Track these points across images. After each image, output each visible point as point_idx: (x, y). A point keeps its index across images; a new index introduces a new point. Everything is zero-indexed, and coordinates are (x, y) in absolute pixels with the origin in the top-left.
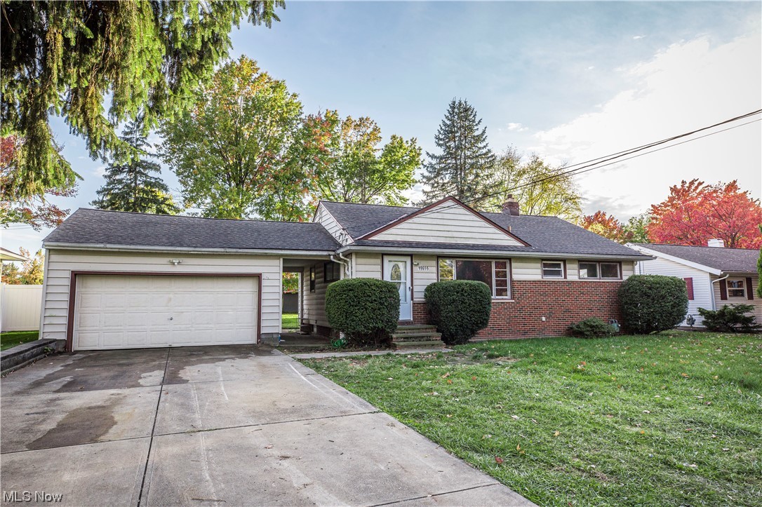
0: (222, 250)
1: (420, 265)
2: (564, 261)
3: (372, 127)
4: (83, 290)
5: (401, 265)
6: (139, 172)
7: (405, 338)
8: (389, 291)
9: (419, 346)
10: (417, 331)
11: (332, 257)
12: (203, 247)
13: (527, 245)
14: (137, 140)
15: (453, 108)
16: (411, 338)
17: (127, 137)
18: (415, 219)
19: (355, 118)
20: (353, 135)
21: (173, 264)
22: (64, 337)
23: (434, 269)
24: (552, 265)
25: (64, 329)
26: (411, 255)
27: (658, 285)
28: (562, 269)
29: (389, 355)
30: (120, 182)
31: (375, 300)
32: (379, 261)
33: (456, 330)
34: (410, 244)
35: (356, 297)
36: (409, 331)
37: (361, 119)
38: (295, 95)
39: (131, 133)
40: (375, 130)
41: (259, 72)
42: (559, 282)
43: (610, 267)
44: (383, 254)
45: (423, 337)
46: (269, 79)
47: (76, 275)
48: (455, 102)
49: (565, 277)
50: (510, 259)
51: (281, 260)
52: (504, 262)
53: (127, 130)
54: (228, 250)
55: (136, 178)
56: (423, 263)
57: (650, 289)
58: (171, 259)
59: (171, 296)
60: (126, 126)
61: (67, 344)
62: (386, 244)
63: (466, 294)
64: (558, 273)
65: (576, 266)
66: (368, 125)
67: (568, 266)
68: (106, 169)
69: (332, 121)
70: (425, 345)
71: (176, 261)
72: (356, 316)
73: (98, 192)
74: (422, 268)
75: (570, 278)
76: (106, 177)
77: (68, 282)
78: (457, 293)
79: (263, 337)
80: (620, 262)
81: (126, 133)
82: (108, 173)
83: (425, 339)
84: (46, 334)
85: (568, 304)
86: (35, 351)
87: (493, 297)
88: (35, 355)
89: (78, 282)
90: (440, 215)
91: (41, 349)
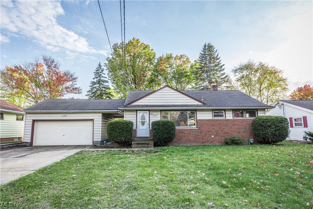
0: (78, 111)
1: (153, 114)
2: (225, 110)
3: (186, 58)
4: (37, 126)
5: (145, 114)
6: (101, 84)
7: (137, 144)
8: (127, 125)
10: (145, 141)
11: (119, 112)
12: (73, 110)
13: (204, 104)
14: (100, 72)
15: (205, 47)
16: (140, 144)
17: (97, 72)
18: (151, 96)
19: (179, 55)
20: (179, 62)
21: (63, 116)
22: (30, 141)
23: (160, 116)
24: (218, 112)
25: (30, 138)
26: (149, 110)
27: (267, 121)
28: (224, 114)
29: (120, 150)
30: (95, 88)
31: (120, 129)
32: (135, 113)
33: (157, 141)
34: (147, 106)
35: (113, 127)
36: (141, 141)
37: (181, 56)
38: (152, 50)
39: (98, 70)
40: (187, 59)
41: (140, 43)
43: (252, 112)
44: (137, 111)
45: (145, 143)
46: (145, 45)
47: (34, 121)
48: (205, 44)
49: (225, 118)
50: (196, 110)
51: (101, 114)
52: (194, 111)
53: (97, 70)
54: (80, 111)
55: (100, 86)
56: (154, 113)
57: (263, 122)
58: (62, 115)
59: (64, 127)
60: (96, 68)
61: (31, 144)
62: (136, 106)
63: (160, 126)
64: (222, 116)
65: (231, 112)
66: (184, 57)
67: (226, 112)
68: (91, 84)
69: (169, 58)
70: (144, 147)
71: (64, 115)
72: (113, 135)
73: (88, 92)
75: (227, 118)
76: (90, 86)
77: (31, 123)
78: (157, 125)
79: (94, 142)
80: (257, 110)
81: (97, 71)
82: (91, 85)
84: (25, 140)
85: (226, 130)
86: (11, 145)
87: (188, 127)
88: (11, 147)
89: (35, 123)
90: (162, 94)
91: (15, 145)
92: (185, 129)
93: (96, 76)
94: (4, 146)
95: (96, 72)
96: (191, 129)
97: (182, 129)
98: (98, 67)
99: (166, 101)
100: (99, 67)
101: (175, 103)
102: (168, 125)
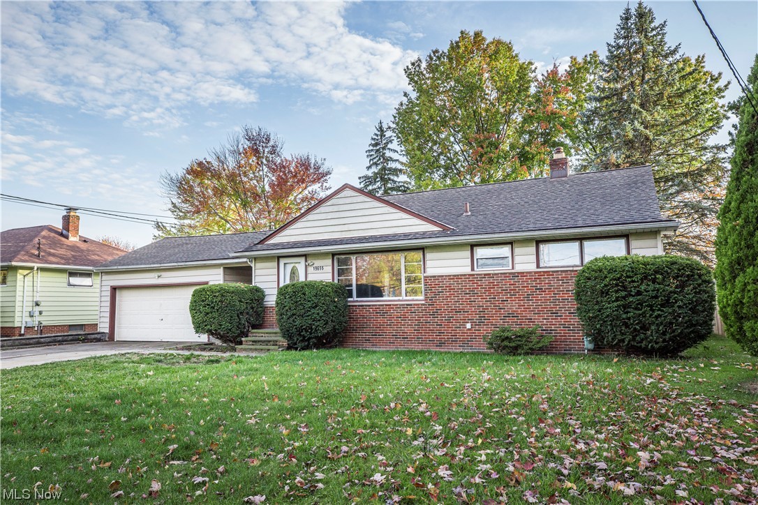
1: (314, 266)
2: (512, 243)
5: (297, 266)
7: (253, 341)
9: (256, 349)
10: (274, 335)
13: (445, 229)
14: (383, 149)
16: (259, 341)
17: (376, 148)
21: (156, 277)
22: (107, 331)
23: (330, 269)
25: (108, 325)
26: (305, 256)
28: (510, 255)
32: (276, 264)
36: (266, 335)
39: (378, 144)
42: (496, 274)
44: (279, 258)
47: (114, 289)
49: (513, 268)
50: (425, 248)
51: (222, 269)
56: (318, 263)
58: (155, 274)
59: (162, 302)
61: (110, 336)
62: (276, 246)
65: (532, 249)
67: (518, 250)
70: (262, 350)
74: (317, 268)
75: (519, 268)
77: (109, 293)
80: (627, 236)
81: (373, 145)
83: (272, 343)
84: (101, 329)
85: (512, 306)
86: (60, 338)
87: (401, 298)
88: (59, 341)
89: (118, 293)
90: (335, 208)
91: (70, 337)
92: (390, 305)
93: (373, 160)
94: (42, 340)
95: (372, 150)
96: (407, 305)
97: (383, 305)
98: (377, 135)
99: (346, 228)
100: (379, 133)
101: (366, 231)
102: (304, 294)
